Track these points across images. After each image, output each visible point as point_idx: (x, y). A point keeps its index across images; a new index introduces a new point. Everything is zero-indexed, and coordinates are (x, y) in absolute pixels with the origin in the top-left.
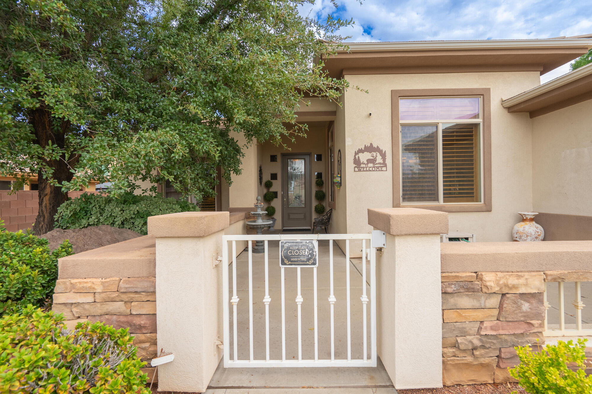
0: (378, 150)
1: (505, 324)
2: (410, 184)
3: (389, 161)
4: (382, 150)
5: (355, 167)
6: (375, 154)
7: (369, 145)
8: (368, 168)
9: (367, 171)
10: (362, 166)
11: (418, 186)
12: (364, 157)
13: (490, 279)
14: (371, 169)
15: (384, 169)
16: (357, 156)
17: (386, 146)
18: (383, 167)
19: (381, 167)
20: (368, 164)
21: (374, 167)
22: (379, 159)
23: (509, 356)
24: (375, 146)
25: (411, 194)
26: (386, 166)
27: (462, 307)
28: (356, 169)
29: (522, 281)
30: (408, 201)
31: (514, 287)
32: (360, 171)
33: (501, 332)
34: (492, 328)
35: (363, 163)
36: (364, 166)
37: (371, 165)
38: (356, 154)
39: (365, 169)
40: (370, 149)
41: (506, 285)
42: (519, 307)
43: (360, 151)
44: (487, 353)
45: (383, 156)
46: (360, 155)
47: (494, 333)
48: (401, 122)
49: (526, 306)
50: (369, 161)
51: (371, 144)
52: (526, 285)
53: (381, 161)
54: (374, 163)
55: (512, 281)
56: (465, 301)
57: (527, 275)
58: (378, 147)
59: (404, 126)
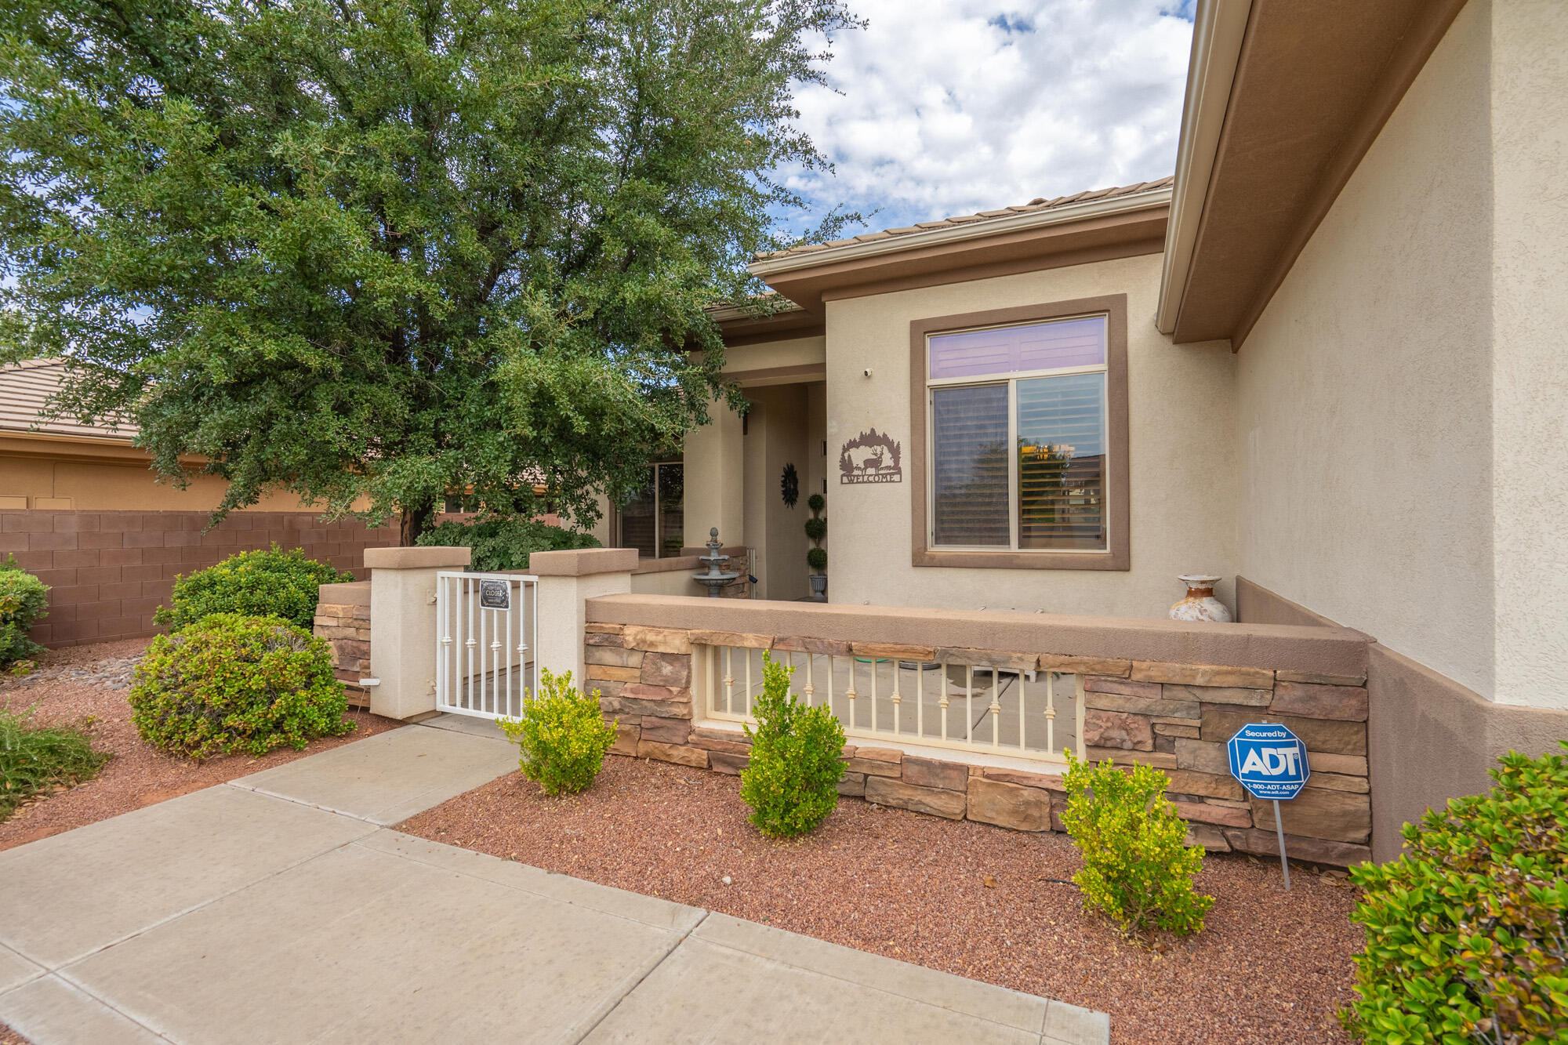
0: (885, 440)
1: (645, 687)
2: (949, 509)
3: (905, 463)
4: (893, 442)
5: (842, 476)
6: (878, 449)
7: (868, 432)
8: (866, 478)
9: (863, 482)
10: (856, 472)
11: (968, 513)
12: (859, 456)
13: (631, 634)
14: (871, 479)
15: (896, 478)
16: (846, 455)
17: (901, 435)
18: (893, 474)
19: (891, 474)
20: (865, 468)
21: (878, 475)
22: (887, 460)
23: (649, 726)
24: (879, 433)
25: (952, 529)
26: (899, 472)
27: (606, 663)
28: (845, 480)
29: (660, 638)
30: (946, 543)
31: (652, 644)
32: (851, 482)
33: (640, 696)
34: (632, 691)
35: (858, 468)
36: (859, 473)
37: (871, 471)
38: (845, 450)
39: (861, 479)
40: (870, 439)
41: (644, 641)
42: (659, 669)
43: (853, 444)
44: (626, 719)
45: (895, 452)
46: (853, 452)
47: (632, 696)
48: (930, 382)
49: (667, 669)
50: (869, 463)
51: (873, 430)
52: (665, 643)
53: (891, 463)
54: (877, 468)
55: (651, 637)
56: (608, 657)
57: (666, 632)
58: (885, 435)
59: (936, 390)
